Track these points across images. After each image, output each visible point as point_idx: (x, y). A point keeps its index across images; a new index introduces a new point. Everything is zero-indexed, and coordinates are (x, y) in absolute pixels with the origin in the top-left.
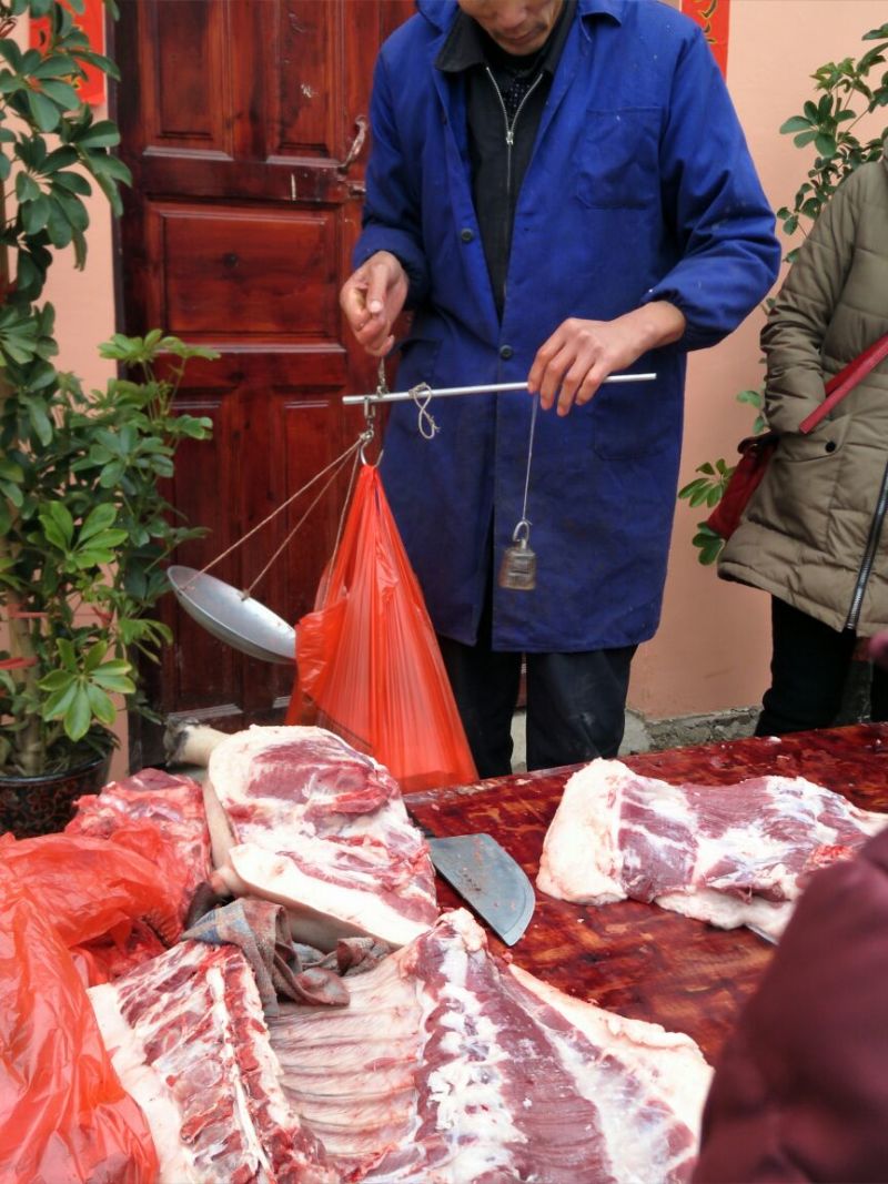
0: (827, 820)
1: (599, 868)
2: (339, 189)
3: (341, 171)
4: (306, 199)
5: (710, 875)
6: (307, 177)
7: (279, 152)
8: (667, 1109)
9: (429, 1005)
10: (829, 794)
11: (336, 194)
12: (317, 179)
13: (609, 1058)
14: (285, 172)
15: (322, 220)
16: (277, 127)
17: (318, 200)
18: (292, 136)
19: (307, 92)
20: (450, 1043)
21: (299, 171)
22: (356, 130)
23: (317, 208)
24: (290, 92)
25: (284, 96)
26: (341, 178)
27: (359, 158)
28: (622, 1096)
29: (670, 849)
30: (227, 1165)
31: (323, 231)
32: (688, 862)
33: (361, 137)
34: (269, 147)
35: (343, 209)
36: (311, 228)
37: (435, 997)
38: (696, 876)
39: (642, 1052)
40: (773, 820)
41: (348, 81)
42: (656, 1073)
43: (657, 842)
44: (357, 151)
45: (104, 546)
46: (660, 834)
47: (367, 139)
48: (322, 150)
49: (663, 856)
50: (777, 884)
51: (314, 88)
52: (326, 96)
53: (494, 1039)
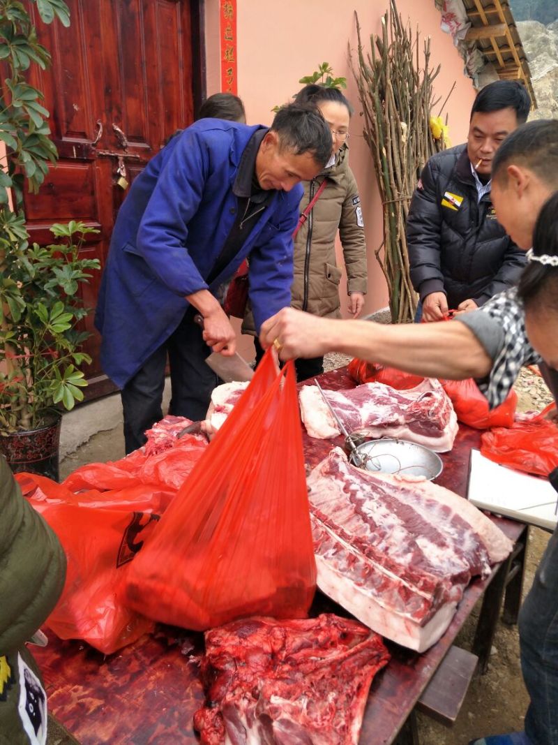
0: (392, 395)
1: (330, 425)
2: (93, 153)
3: (93, 145)
4: (80, 158)
5: (368, 421)
6: (80, 148)
7: (67, 135)
8: (435, 501)
9: (342, 485)
10: (388, 386)
11: (92, 156)
12: (84, 149)
13: (403, 489)
14: (70, 145)
15: (86, 168)
16: (65, 124)
17: (85, 158)
18: (72, 129)
19: (76, 107)
20: (360, 495)
21: (76, 144)
22: (98, 126)
23: (84, 162)
24: (69, 108)
25: (67, 109)
26: (93, 148)
27: (101, 140)
28: (415, 501)
29: (352, 414)
30: (340, 555)
31: (87, 172)
32: (359, 418)
33: (101, 130)
34: (62, 134)
35: (95, 162)
36: (83, 171)
37: (342, 480)
38: (363, 422)
39: (413, 484)
40: (376, 398)
41: (92, 103)
42: (423, 490)
43: (347, 413)
44: (100, 136)
45: (64, 322)
46: (346, 409)
47: (103, 130)
48: (84, 135)
49: (350, 417)
50: (397, 420)
51: (78, 106)
52: (83, 110)
53: (371, 490)
